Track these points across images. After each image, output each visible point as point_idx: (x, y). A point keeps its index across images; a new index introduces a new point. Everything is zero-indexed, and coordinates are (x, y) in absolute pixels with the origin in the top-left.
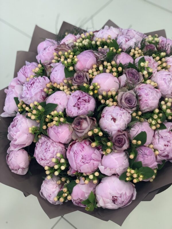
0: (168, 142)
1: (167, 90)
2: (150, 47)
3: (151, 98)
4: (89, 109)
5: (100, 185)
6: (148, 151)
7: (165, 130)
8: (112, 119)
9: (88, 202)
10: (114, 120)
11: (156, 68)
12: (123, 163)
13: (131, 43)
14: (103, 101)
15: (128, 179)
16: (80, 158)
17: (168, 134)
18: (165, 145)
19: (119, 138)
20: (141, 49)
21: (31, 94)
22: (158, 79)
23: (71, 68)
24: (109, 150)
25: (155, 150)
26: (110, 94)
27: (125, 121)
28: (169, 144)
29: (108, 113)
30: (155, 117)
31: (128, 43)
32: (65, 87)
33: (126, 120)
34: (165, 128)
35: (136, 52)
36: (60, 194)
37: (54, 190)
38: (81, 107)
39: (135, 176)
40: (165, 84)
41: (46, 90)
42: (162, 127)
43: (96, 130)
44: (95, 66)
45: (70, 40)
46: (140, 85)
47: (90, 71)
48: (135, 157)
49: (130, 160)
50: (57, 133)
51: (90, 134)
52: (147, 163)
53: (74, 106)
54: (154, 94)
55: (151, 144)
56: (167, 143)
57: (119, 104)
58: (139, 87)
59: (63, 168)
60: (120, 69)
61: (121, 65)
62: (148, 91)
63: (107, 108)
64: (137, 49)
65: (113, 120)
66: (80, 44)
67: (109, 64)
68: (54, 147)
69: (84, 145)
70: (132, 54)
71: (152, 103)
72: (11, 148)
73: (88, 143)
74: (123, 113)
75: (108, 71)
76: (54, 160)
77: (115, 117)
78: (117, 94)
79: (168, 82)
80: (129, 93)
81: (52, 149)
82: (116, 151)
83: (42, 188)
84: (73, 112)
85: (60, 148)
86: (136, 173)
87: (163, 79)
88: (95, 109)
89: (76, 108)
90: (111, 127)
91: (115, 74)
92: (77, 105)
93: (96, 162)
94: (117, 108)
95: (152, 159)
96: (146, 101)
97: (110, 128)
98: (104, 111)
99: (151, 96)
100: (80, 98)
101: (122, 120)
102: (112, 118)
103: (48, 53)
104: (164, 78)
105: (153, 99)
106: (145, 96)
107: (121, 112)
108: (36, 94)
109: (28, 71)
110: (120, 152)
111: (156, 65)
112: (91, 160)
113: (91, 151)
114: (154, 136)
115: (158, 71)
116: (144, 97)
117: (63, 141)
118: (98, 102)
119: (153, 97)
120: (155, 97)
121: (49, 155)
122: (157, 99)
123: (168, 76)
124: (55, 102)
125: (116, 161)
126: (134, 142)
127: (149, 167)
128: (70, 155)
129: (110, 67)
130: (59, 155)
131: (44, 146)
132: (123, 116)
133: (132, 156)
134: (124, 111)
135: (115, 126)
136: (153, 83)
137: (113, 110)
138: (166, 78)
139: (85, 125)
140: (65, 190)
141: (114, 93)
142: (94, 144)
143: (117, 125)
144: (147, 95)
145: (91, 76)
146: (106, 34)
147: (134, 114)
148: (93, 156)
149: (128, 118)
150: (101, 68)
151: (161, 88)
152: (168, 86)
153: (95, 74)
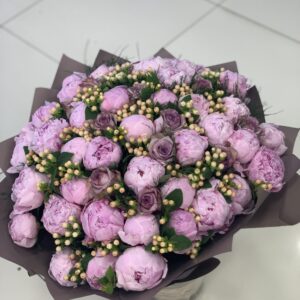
0: (213, 204)
1: (218, 138)
2: (203, 83)
3: (192, 147)
4: (112, 160)
6: (185, 215)
7: (209, 189)
8: (139, 172)
9: (105, 280)
11: (207, 110)
12: (150, 229)
13: (177, 78)
15: (154, 249)
16: (95, 220)
17: (213, 194)
18: (209, 209)
19: (146, 197)
21: (42, 141)
22: (206, 124)
23: (94, 108)
26: (139, 141)
27: (154, 174)
28: (213, 207)
29: (135, 164)
30: (197, 171)
32: (86, 132)
33: (156, 174)
35: (182, 89)
37: (65, 266)
38: (102, 156)
39: (163, 244)
40: (215, 130)
41: (61, 136)
44: (126, 106)
45: (101, 73)
47: (119, 113)
50: (71, 190)
51: (110, 190)
52: (183, 231)
53: (94, 155)
54: (198, 142)
55: (191, 206)
57: (150, 153)
58: (179, 133)
59: (75, 235)
60: (157, 110)
61: (158, 105)
62: (189, 138)
63: (134, 159)
65: (140, 174)
66: (113, 79)
67: (143, 103)
68: (66, 208)
70: (175, 91)
71: (194, 153)
73: (107, 202)
74: (153, 165)
75: (141, 112)
76: (65, 225)
77: (142, 169)
81: (63, 211)
82: (142, 213)
83: (51, 265)
84: (92, 163)
85: (75, 209)
86: (165, 241)
87: (213, 124)
88: (121, 162)
89: (96, 158)
90: (137, 182)
91: (149, 116)
92: (98, 155)
93: (115, 227)
94: (147, 158)
95: (190, 226)
96: (185, 151)
97: (135, 183)
99: (192, 144)
100: (101, 146)
101: (151, 173)
102: (139, 170)
103: (71, 90)
104: (214, 122)
105: (195, 148)
106: (185, 144)
107: (151, 163)
108: (49, 141)
110: (147, 215)
111: (206, 105)
112: (108, 223)
113: (110, 212)
114: (195, 197)
115: (209, 113)
117: (79, 201)
119: (195, 146)
120: (198, 146)
121: (59, 218)
122: (201, 149)
123: (219, 120)
124: (70, 151)
126: (165, 201)
127: (186, 236)
128: (84, 217)
129: (143, 108)
130: (71, 218)
131: (54, 208)
132: (152, 168)
135: (143, 181)
136: (197, 129)
137: (142, 161)
138: (217, 123)
139: (105, 180)
140: (78, 265)
144: (187, 143)
145: (119, 118)
147: (169, 167)
148: (112, 218)
150: (132, 108)
151: (210, 135)
152: (220, 133)
153: (125, 115)
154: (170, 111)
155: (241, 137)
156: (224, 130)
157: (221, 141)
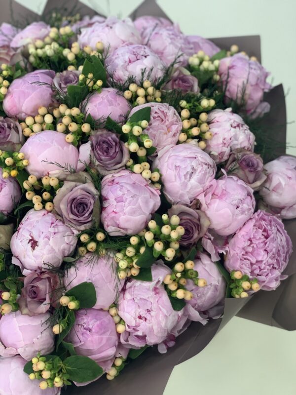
0: (148, 311)
1: (181, 192)
2: (181, 82)
3: (127, 209)
6: (98, 322)
7: (146, 284)
8: (30, 240)
10: (34, 243)
11: (174, 135)
12: (35, 340)
14: (29, 195)
17: (152, 293)
18: (140, 317)
19: (33, 287)
20: (157, 87)
22: (166, 164)
24: (7, 308)
25: (121, 321)
26: (45, 182)
27: (54, 250)
28: (148, 317)
29: (28, 225)
30: (130, 252)
31: (131, 67)
33: (57, 250)
34: (149, 279)
35: (141, 92)
40: (178, 179)
42: (145, 274)
44: (42, 110)
46: (118, 173)
47: (29, 121)
52: (91, 348)
54: (140, 200)
55: (115, 305)
56: (143, 313)
57: (55, 208)
58: (113, 176)
60: (86, 128)
62: (126, 192)
64: (146, 84)
65: (32, 244)
66: (40, 52)
67: (68, 112)
70: (127, 94)
71: (128, 221)
74: (55, 233)
75: (60, 127)
77: (36, 239)
78: (60, 185)
79: (185, 175)
80: (83, 189)
82: (25, 311)
87: (176, 167)
90: (24, 257)
91: (70, 138)
94: (50, 218)
95: (104, 341)
96: (113, 215)
99: (129, 204)
101: (48, 247)
102: (31, 238)
104: (178, 164)
105: (133, 213)
106: (115, 203)
107: (52, 230)
110: (33, 314)
115: (178, 143)
116: (112, 205)
119: (133, 207)
120: (140, 208)
122: (144, 214)
123: (188, 161)
126: (64, 300)
127: (89, 357)
129: (66, 120)
132: (51, 239)
133: (57, 329)
134: (61, 228)
135: (33, 258)
136: (147, 174)
137: (37, 221)
138: (183, 167)
141: (54, 183)
143: (35, 257)
144: (119, 200)
145: (27, 131)
146: (98, 36)
147: (84, 238)
149: (63, 246)
150: (48, 118)
151: (168, 185)
152: (185, 185)
153: (36, 128)
154: (105, 135)
155: (223, 195)
156: (194, 181)
157: (187, 199)
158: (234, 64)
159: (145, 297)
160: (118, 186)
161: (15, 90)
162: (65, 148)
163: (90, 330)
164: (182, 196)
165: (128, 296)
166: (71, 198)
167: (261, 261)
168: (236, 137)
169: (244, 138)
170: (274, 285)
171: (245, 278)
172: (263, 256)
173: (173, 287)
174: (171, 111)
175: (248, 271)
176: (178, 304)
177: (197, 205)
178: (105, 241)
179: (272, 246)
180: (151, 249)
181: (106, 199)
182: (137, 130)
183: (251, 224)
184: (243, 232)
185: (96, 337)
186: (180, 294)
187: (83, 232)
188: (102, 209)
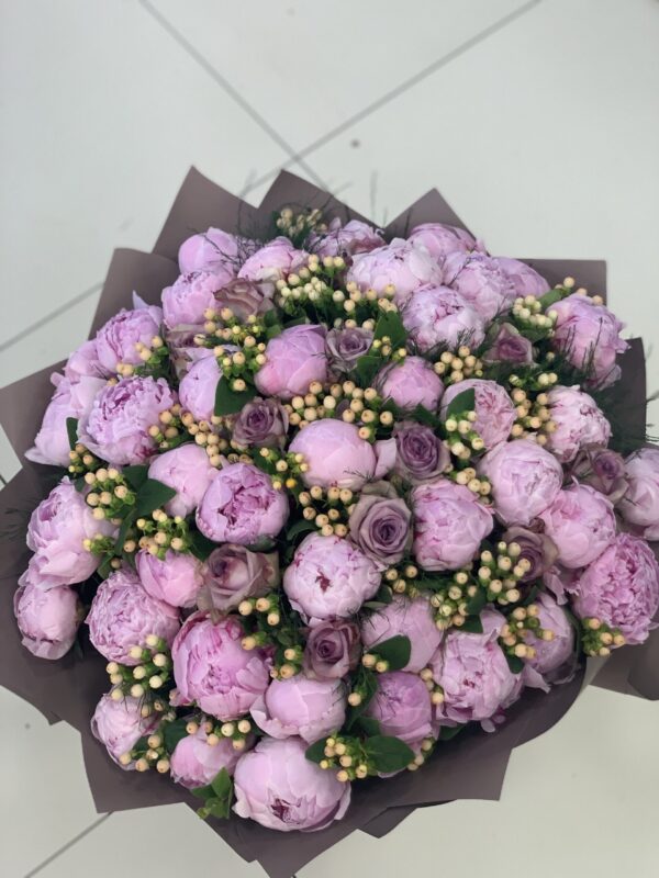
0: (479, 674)
1: (519, 509)
2: (510, 348)
3: (453, 536)
4: (262, 530)
5: (250, 757)
6: (410, 690)
7: (475, 637)
8: (318, 578)
9: (209, 791)
10: (325, 583)
11: (507, 428)
12: (325, 714)
13: (450, 329)
14: (308, 513)
15: (324, 764)
16: (203, 672)
17: (483, 651)
18: (466, 683)
19: (324, 641)
20: (478, 353)
21: (109, 436)
22: (499, 471)
23: (239, 385)
24: (288, 671)
25: (437, 687)
26: (333, 495)
27: (354, 592)
28: (478, 682)
29: (313, 556)
30: (455, 593)
31: (440, 326)
32: (212, 439)
33: (357, 592)
34: (478, 629)
35: (457, 364)
36: (141, 747)
37: (128, 729)
38: (241, 517)
39: (347, 761)
40: (515, 492)
41: (154, 431)
42: (472, 624)
43: (264, 604)
44: (316, 388)
45: (271, 266)
46: (434, 483)
47: (298, 403)
48: (364, 702)
49: (349, 709)
50: (158, 577)
51: (245, 609)
52: (399, 725)
53: (221, 511)
54: (468, 524)
55: (429, 666)
56: (471, 677)
57: (352, 534)
58: (428, 488)
59: (156, 682)
60: (387, 418)
61: (390, 406)
62: (451, 513)
63: (313, 539)
64: (464, 351)
65: (322, 583)
66: (297, 293)
67: (357, 393)
68: (144, 612)
69: (224, 637)
70: (440, 367)
71: (453, 551)
72: (30, 576)
73: (235, 631)
74: (355, 569)
75: (348, 416)
76: (136, 653)
77: (328, 576)
78: (355, 500)
79: (526, 488)
80: (390, 507)
81: (136, 617)
82: (311, 674)
83: (98, 714)
84: (215, 528)
85: (164, 617)
86: (352, 756)
87: (513, 475)
88: (282, 534)
89: (224, 520)
90: (310, 601)
91: (366, 432)
93: (244, 695)
94: (344, 547)
95: (417, 716)
96: (434, 543)
97: (307, 603)
98: (304, 547)
99: (455, 529)
100: (242, 488)
101: (345, 588)
102: (319, 575)
103: (193, 299)
104: (516, 472)
105: (460, 540)
106: (436, 527)
107: (351, 564)
108: (123, 440)
109: (127, 338)
110: (322, 680)
111: (508, 418)
112: (232, 684)
113: (240, 658)
114: (442, 646)
115: (510, 439)
116: (432, 529)
117: (176, 602)
118: (294, 511)
119: (461, 532)
120: (469, 533)
121: (124, 634)
122: (474, 541)
123: (530, 467)
124: (171, 482)
125: (305, 706)
126: (369, 660)
127: (400, 737)
128: (181, 655)
129: (356, 406)
130: (152, 641)
131: (117, 604)
132: (351, 577)
133: (355, 699)
134: (362, 561)
135: (324, 603)
136: (475, 485)
137: (329, 552)
138: (524, 475)
139: (241, 576)
140: (154, 741)
141: (346, 497)
142: (250, 642)
143: (327, 600)
144: (443, 523)
145: (296, 418)
146: (385, 274)
147: (392, 575)
148: (241, 676)
149: (366, 586)
150: (329, 402)
151: (500, 500)
152: (525, 500)
153: (310, 414)
154: (416, 430)
155: (574, 514)
156: (537, 495)
157: (526, 519)
158: (576, 313)
159: (476, 656)
160: (439, 503)
161: (276, 357)
162: (360, 447)
163: (399, 700)
164: (520, 514)
165: (449, 654)
166: (375, 519)
167: (626, 605)
168: (587, 429)
169: (597, 429)
170: (642, 637)
171: (604, 628)
172: (628, 598)
173: (510, 641)
174: (501, 392)
175: (607, 619)
176: (516, 664)
177: (539, 526)
178: (418, 578)
179: (640, 583)
180: (484, 589)
181: (422, 521)
182: (464, 426)
183: (612, 554)
184: (601, 565)
185: (408, 709)
186: (520, 651)
187: (391, 567)
188: (417, 534)
